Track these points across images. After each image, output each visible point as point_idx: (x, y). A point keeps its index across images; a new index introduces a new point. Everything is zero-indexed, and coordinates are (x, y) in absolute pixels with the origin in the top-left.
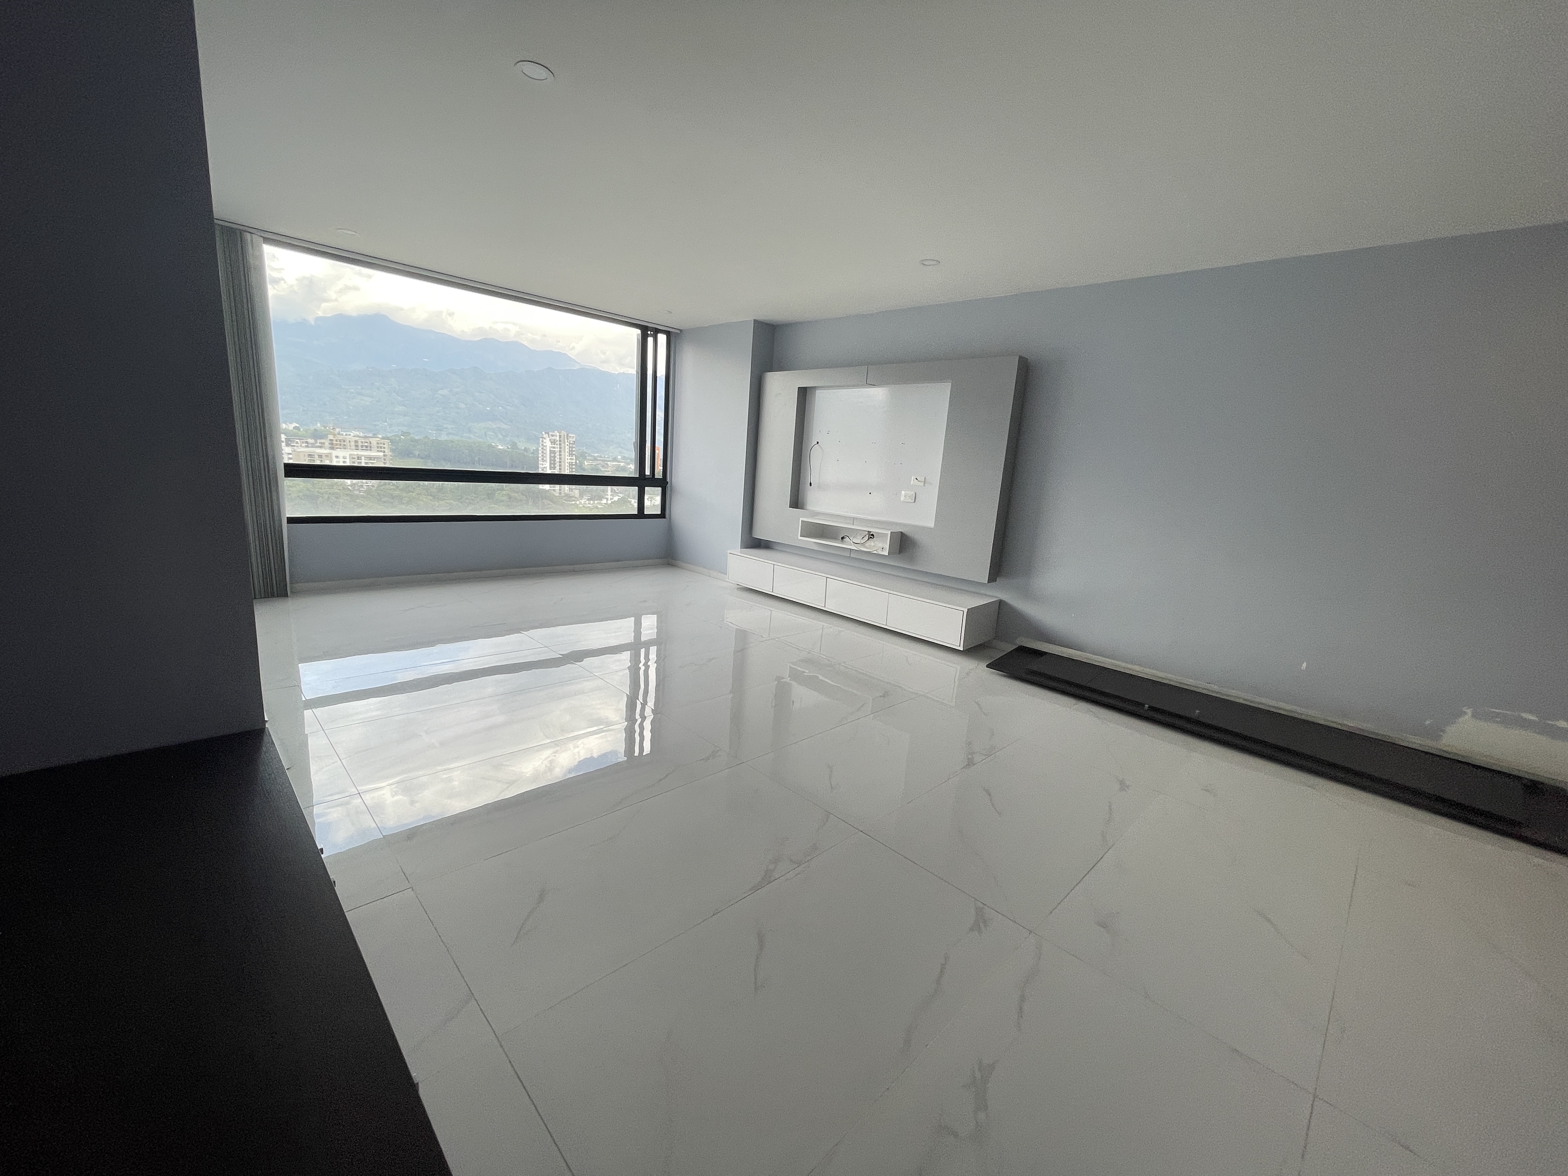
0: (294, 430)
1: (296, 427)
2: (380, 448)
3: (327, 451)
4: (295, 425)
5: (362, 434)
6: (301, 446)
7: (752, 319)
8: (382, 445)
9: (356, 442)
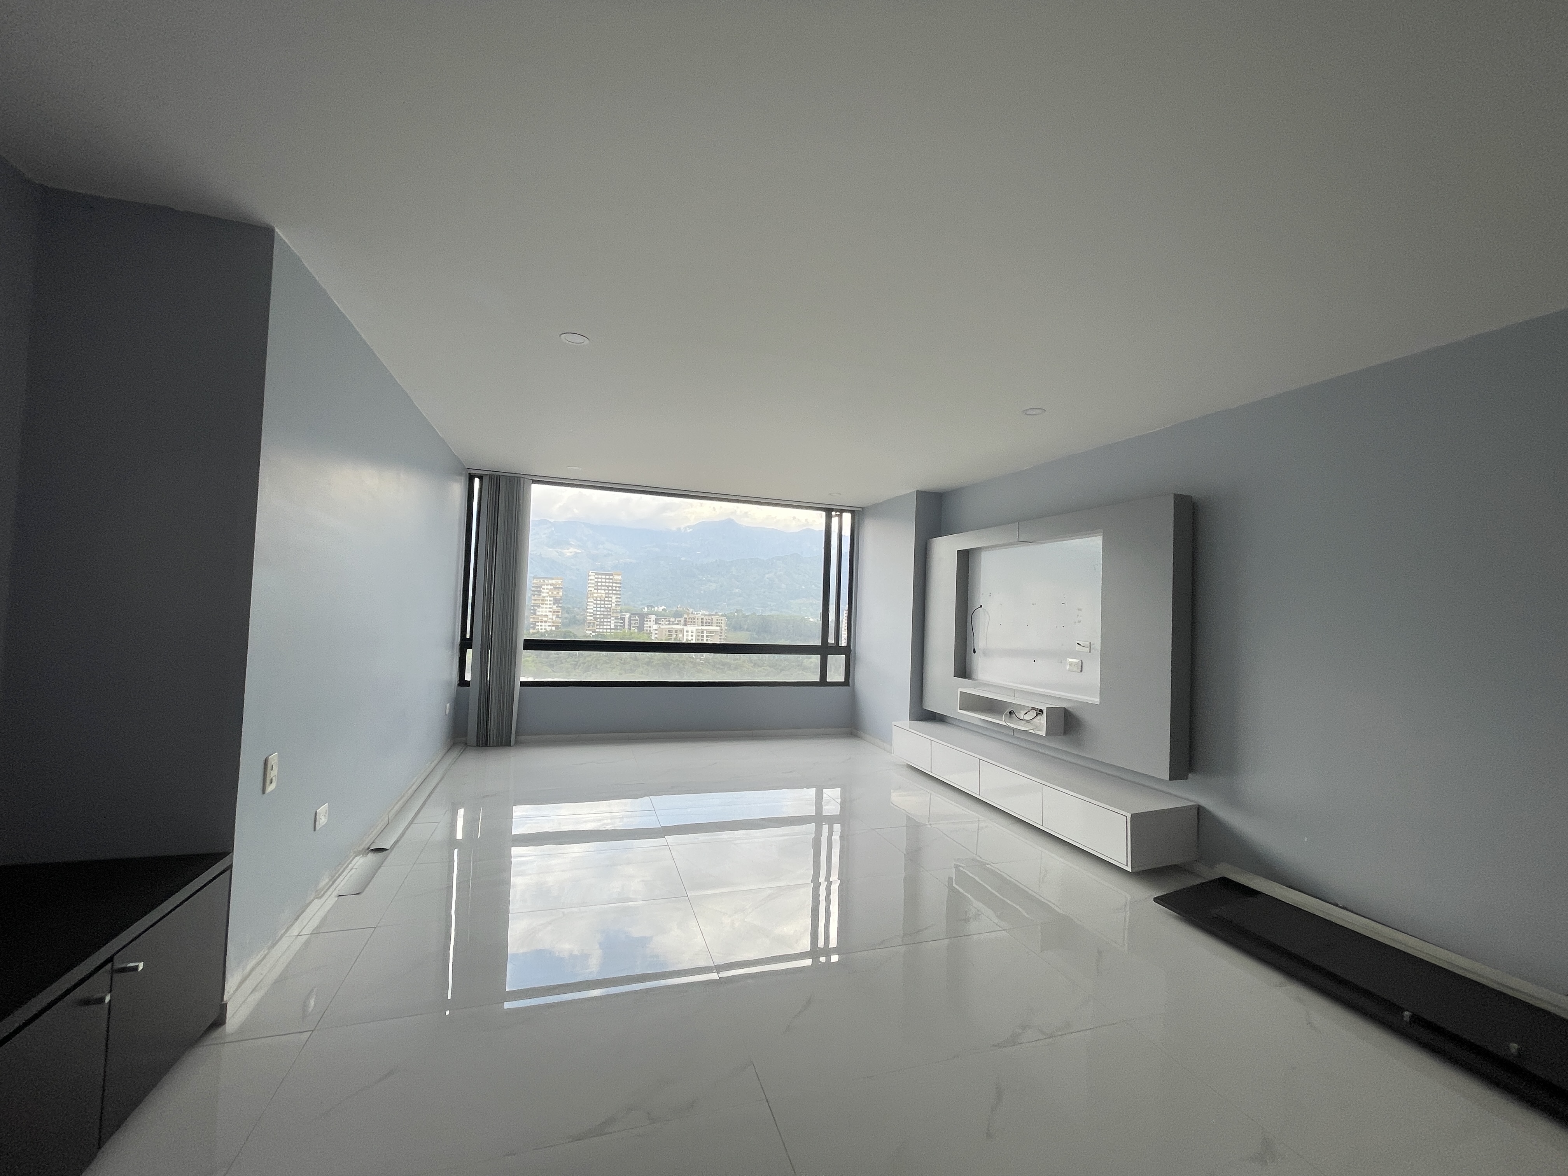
0: (663, 612)
1: (664, 609)
2: (718, 624)
3: (681, 627)
4: (663, 607)
5: (707, 613)
6: (665, 624)
7: (915, 490)
8: (720, 621)
9: (702, 619)
